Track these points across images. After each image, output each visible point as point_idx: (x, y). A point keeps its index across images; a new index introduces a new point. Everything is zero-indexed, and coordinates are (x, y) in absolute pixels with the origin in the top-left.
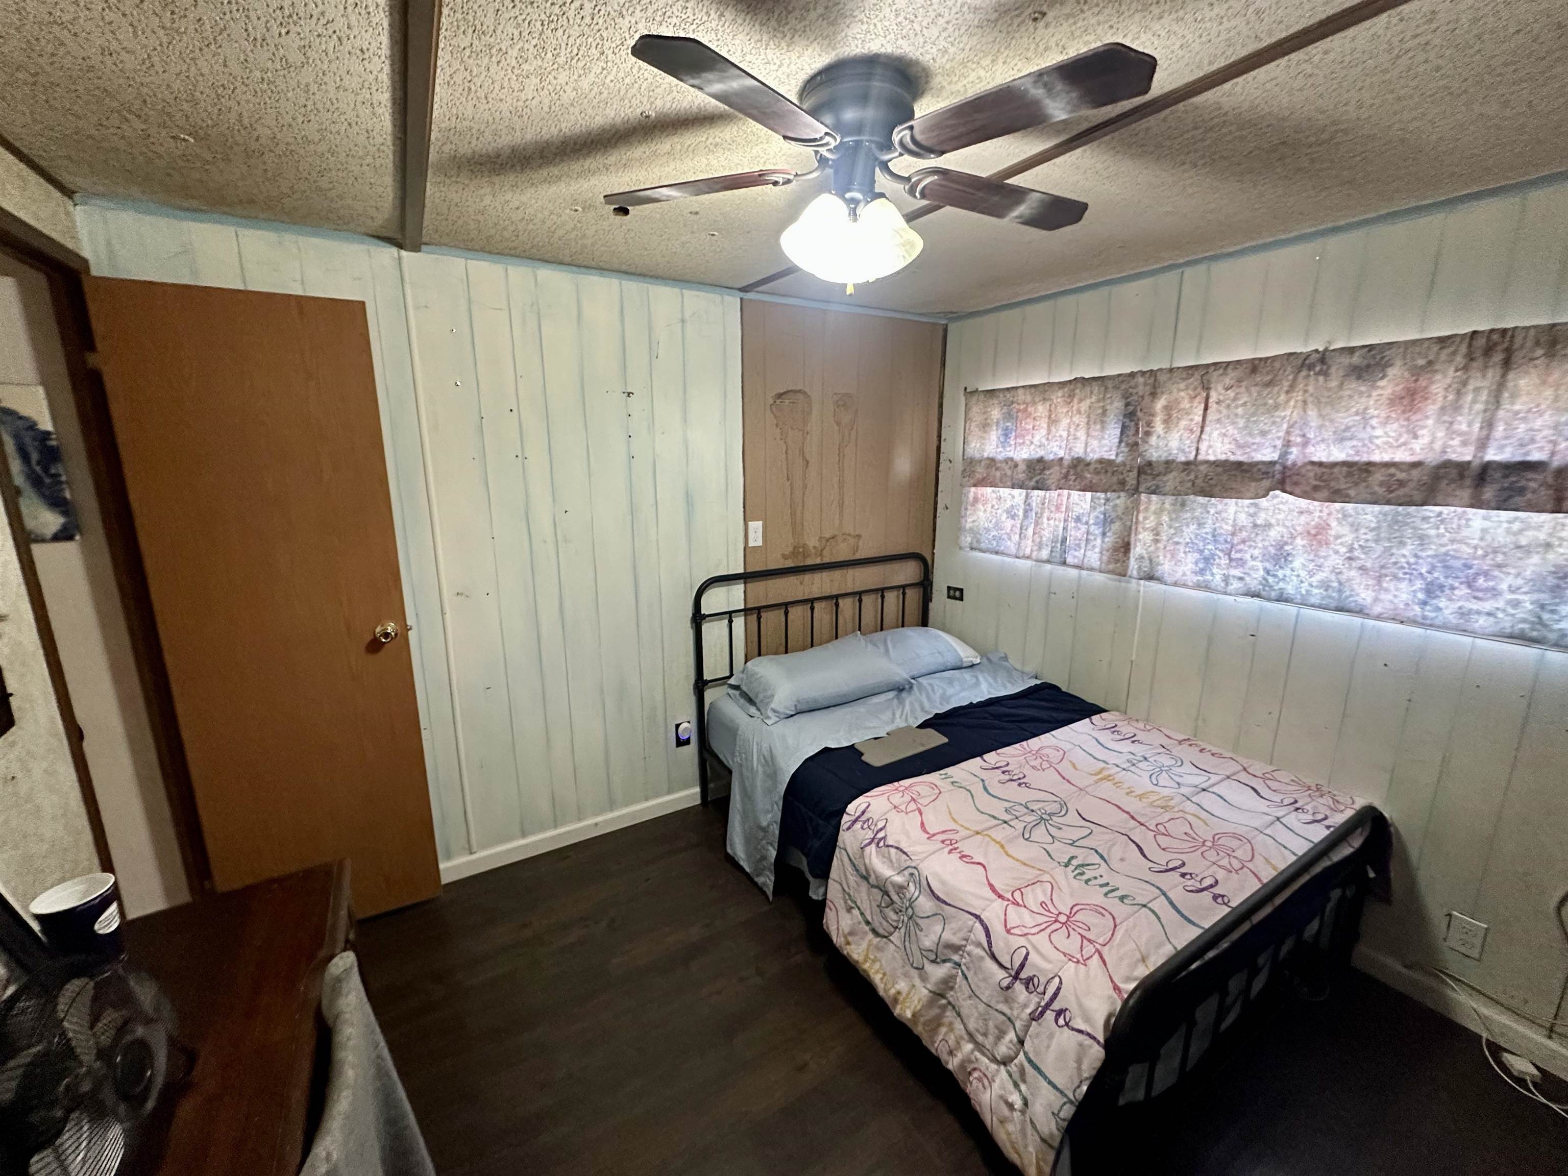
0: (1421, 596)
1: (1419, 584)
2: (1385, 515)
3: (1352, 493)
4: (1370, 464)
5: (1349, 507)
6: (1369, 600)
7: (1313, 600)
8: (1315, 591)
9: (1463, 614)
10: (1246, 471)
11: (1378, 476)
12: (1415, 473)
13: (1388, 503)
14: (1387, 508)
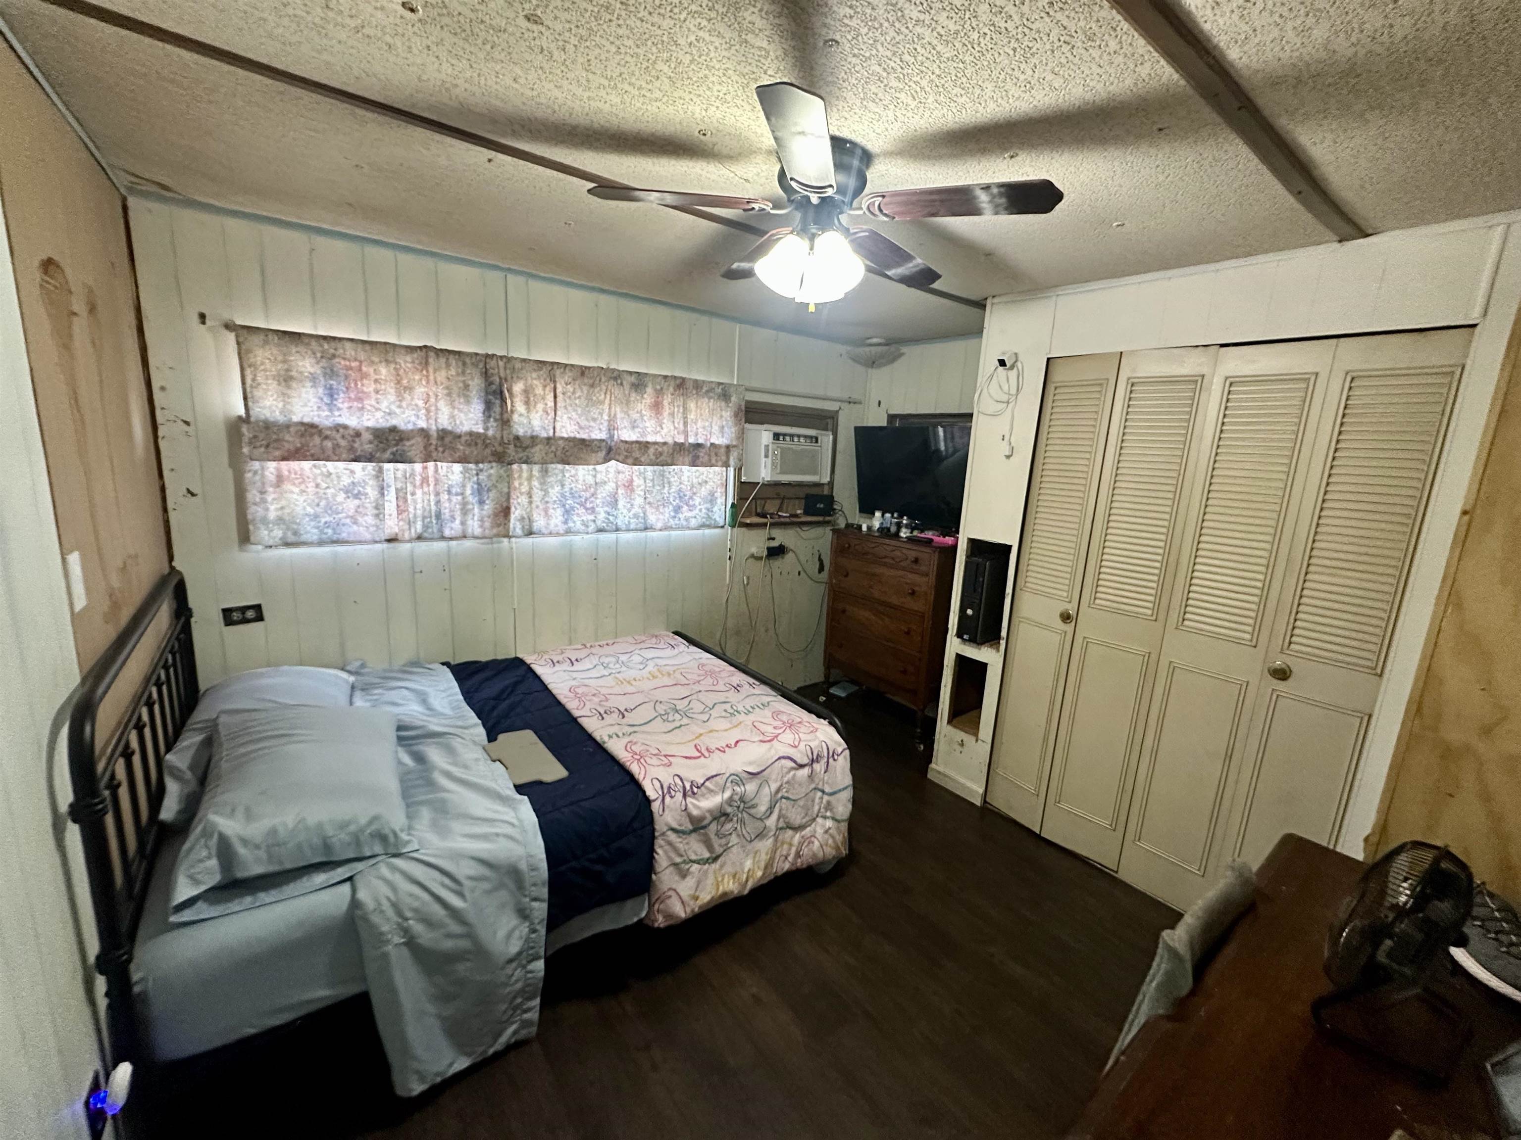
0: (672, 514)
1: (671, 507)
2: (655, 471)
3: (643, 459)
4: (647, 442)
5: (642, 467)
6: (654, 521)
7: (632, 526)
8: (632, 521)
9: (687, 520)
10: (589, 446)
11: (652, 450)
12: (665, 448)
13: (657, 465)
14: (656, 467)
